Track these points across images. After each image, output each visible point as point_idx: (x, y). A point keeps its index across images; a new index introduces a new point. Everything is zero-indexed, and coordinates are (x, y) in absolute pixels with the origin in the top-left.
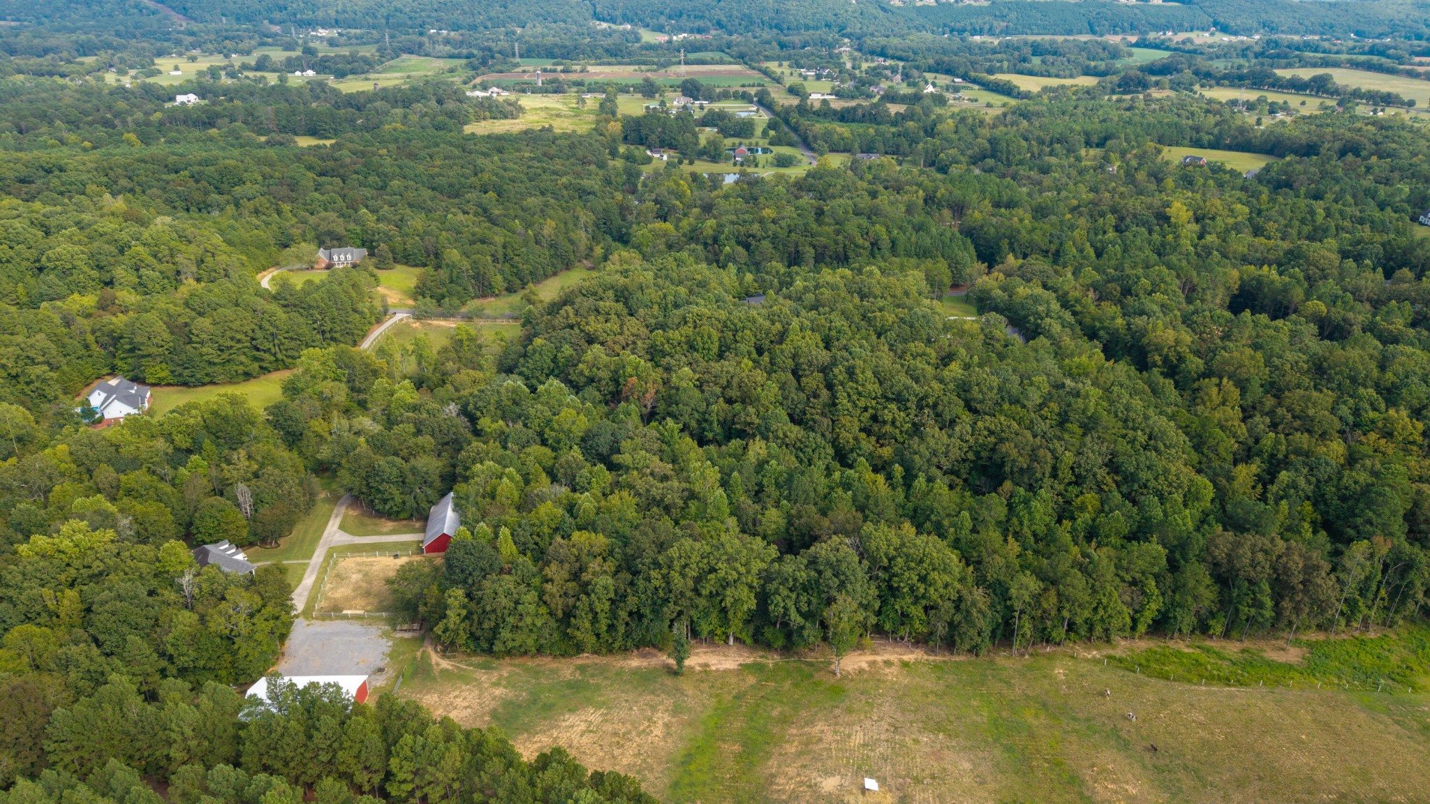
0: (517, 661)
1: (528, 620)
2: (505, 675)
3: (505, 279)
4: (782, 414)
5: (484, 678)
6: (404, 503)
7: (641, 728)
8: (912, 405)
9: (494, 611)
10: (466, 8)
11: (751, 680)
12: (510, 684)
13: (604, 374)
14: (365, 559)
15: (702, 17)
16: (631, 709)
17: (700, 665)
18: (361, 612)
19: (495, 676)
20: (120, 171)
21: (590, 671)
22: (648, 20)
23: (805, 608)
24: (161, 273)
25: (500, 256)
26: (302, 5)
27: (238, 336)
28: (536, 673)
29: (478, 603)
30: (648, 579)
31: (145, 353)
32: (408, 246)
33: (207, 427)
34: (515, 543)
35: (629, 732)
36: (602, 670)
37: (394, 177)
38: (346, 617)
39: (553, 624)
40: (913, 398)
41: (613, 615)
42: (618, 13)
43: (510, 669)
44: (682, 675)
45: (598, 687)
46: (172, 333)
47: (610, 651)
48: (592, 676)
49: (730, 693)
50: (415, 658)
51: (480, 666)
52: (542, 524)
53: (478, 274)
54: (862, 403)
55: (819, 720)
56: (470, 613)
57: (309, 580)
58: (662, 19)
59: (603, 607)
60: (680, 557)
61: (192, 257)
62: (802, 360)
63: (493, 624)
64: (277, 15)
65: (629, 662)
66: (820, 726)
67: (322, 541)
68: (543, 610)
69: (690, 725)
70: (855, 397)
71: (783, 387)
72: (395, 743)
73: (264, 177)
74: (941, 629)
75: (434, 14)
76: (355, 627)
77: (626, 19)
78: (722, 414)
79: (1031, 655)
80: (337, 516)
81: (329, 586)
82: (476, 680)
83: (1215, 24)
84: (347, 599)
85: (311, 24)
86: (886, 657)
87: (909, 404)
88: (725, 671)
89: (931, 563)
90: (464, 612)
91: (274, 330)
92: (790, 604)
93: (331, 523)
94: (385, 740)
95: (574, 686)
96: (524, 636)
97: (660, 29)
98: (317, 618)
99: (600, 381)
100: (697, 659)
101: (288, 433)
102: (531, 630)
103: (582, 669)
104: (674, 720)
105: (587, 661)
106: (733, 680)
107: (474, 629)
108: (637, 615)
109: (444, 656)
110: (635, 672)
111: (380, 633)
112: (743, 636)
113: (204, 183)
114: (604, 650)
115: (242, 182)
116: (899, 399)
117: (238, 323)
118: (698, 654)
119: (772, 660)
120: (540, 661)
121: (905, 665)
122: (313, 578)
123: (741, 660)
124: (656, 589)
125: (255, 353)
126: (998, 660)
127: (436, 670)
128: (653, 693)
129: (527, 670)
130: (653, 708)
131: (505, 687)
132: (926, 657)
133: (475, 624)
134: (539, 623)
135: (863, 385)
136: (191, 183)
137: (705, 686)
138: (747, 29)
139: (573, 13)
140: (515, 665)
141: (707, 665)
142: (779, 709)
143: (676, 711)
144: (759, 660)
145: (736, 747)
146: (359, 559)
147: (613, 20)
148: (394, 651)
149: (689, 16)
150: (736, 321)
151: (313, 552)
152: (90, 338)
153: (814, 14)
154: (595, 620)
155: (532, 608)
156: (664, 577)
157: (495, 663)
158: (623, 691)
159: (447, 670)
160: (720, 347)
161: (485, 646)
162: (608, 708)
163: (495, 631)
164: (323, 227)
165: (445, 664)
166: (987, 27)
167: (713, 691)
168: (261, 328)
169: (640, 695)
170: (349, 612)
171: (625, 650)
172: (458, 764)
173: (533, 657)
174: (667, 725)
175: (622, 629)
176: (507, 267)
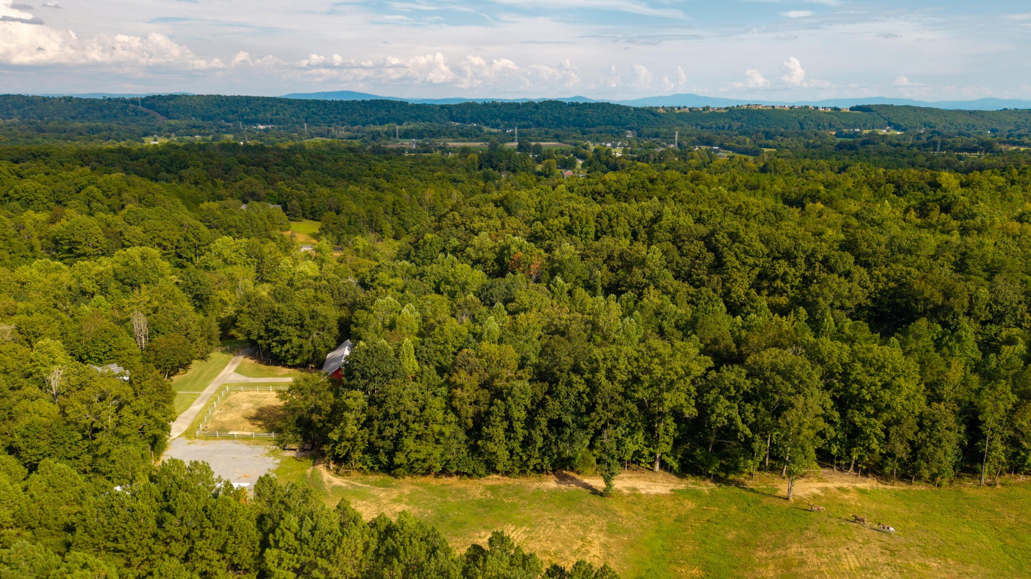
0: (420, 480)
1: (436, 428)
2: (407, 492)
3: (393, 228)
4: (670, 275)
5: (383, 495)
6: (301, 346)
7: (575, 547)
8: (801, 261)
9: (397, 416)
10: (361, 112)
11: (690, 505)
12: (411, 500)
13: (491, 256)
14: (258, 393)
15: (526, 119)
16: (558, 527)
17: (628, 489)
18: (250, 433)
19: (395, 494)
20: (92, 157)
21: (503, 491)
22: (488, 121)
23: (752, 419)
24: (109, 206)
25: (390, 210)
26: (248, 110)
27: (165, 243)
28: (442, 492)
29: (380, 406)
30: (569, 384)
31: (81, 252)
32: (315, 204)
33: (115, 275)
34: (418, 359)
35: (562, 551)
36: (517, 491)
37: (306, 168)
38: (232, 437)
39: (462, 436)
40: (800, 254)
41: (530, 423)
42: (468, 116)
43: (411, 487)
44: (609, 496)
45: (514, 506)
46: (107, 237)
47: (523, 472)
48: (506, 496)
49: (669, 516)
50: (305, 475)
51: (376, 484)
52: (446, 342)
53: (372, 221)
54: (751, 261)
55: (791, 542)
56: (370, 419)
57: (197, 407)
58: (498, 120)
59: (519, 414)
60: (605, 359)
61: (136, 195)
62: (681, 232)
63: (395, 431)
64: (230, 116)
65: (547, 484)
66: (794, 549)
67: (216, 379)
68: (452, 417)
69: (632, 546)
70: (743, 256)
71: (665, 253)
72: (273, 531)
73: (205, 164)
74: (901, 450)
75: (339, 116)
76: (242, 447)
77: (473, 120)
78: (605, 279)
79: (1003, 485)
80: (234, 363)
81: (217, 412)
82: (373, 496)
83: (890, 124)
84: (235, 422)
85: (255, 122)
86: (837, 484)
87: (798, 260)
88: (657, 495)
89: (894, 369)
90: (363, 418)
91: (197, 243)
92: (734, 413)
93: (227, 368)
94: (261, 530)
95: (486, 505)
96: (430, 449)
97: (497, 126)
98: (200, 438)
99: (486, 261)
100: (623, 482)
101: (196, 297)
102: (437, 442)
103: (493, 489)
104: (611, 540)
105: (498, 483)
106: (670, 504)
107: (373, 439)
108: (556, 425)
109: (337, 473)
110: (553, 493)
111: (267, 451)
112: (669, 460)
113: (158, 165)
114: (517, 470)
115: (186, 167)
116: (789, 257)
117: (165, 232)
118: (621, 479)
119: (706, 487)
120: (444, 480)
121: (862, 492)
122: (202, 405)
123: (671, 486)
124: (580, 393)
125: (180, 260)
126: (965, 490)
127: (328, 487)
128: (580, 512)
129: (431, 489)
130: (585, 528)
131: (407, 504)
132: (881, 486)
133: (375, 433)
134: (447, 430)
135: (749, 245)
136: (147, 166)
137: (638, 508)
138: (557, 126)
139: (436, 116)
140: (417, 484)
141: (635, 489)
142: (734, 532)
143: (611, 531)
144: (690, 486)
145: (695, 571)
146: (252, 393)
147: (464, 121)
148: (280, 468)
149: (517, 119)
150: (610, 211)
151: (206, 386)
152: (36, 242)
153: (604, 117)
154: (510, 429)
155: (440, 416)
156: (587, 381)
157: (394, 481)
158: (545, 510)
159: (340, 487)
160: (597, 231)
161: (384, 459)
162: (531, 526)
163: (397, 439)
164: (247, 188)
165: (338, 481)
166: (727, 126)
167: (649, 514)
168: (185, 239)
169: (566, 514)
170: (236, 433)
171: (539, 471)
172: (359, 554)
173: (437, 475)
174: (604, 546)
175: (540, 442)
176: (395, 219)
